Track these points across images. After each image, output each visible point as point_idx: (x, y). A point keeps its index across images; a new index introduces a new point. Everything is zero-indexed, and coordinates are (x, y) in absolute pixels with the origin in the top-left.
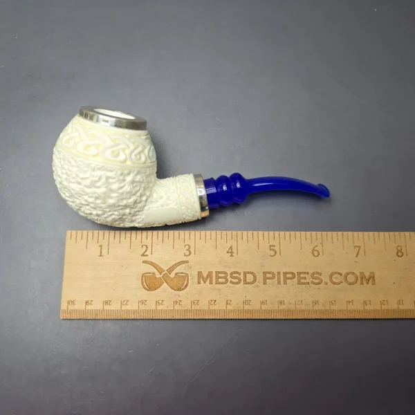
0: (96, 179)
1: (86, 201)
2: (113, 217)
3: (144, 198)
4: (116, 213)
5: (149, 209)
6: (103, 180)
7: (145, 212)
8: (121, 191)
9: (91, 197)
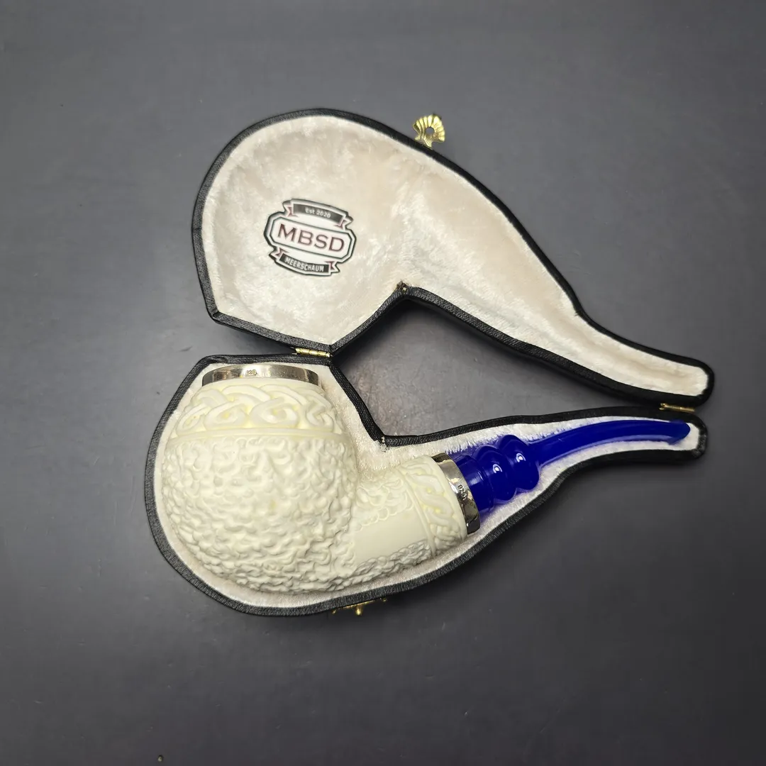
0: (250, 463)
1: (236, 517)
2: (292, 549)
3: (345, 501)
4: (298, 537)
5: (359, 526)
6: (263, 462)
7: (352, 533)
8: (301, 481)
9: (243, 506)
